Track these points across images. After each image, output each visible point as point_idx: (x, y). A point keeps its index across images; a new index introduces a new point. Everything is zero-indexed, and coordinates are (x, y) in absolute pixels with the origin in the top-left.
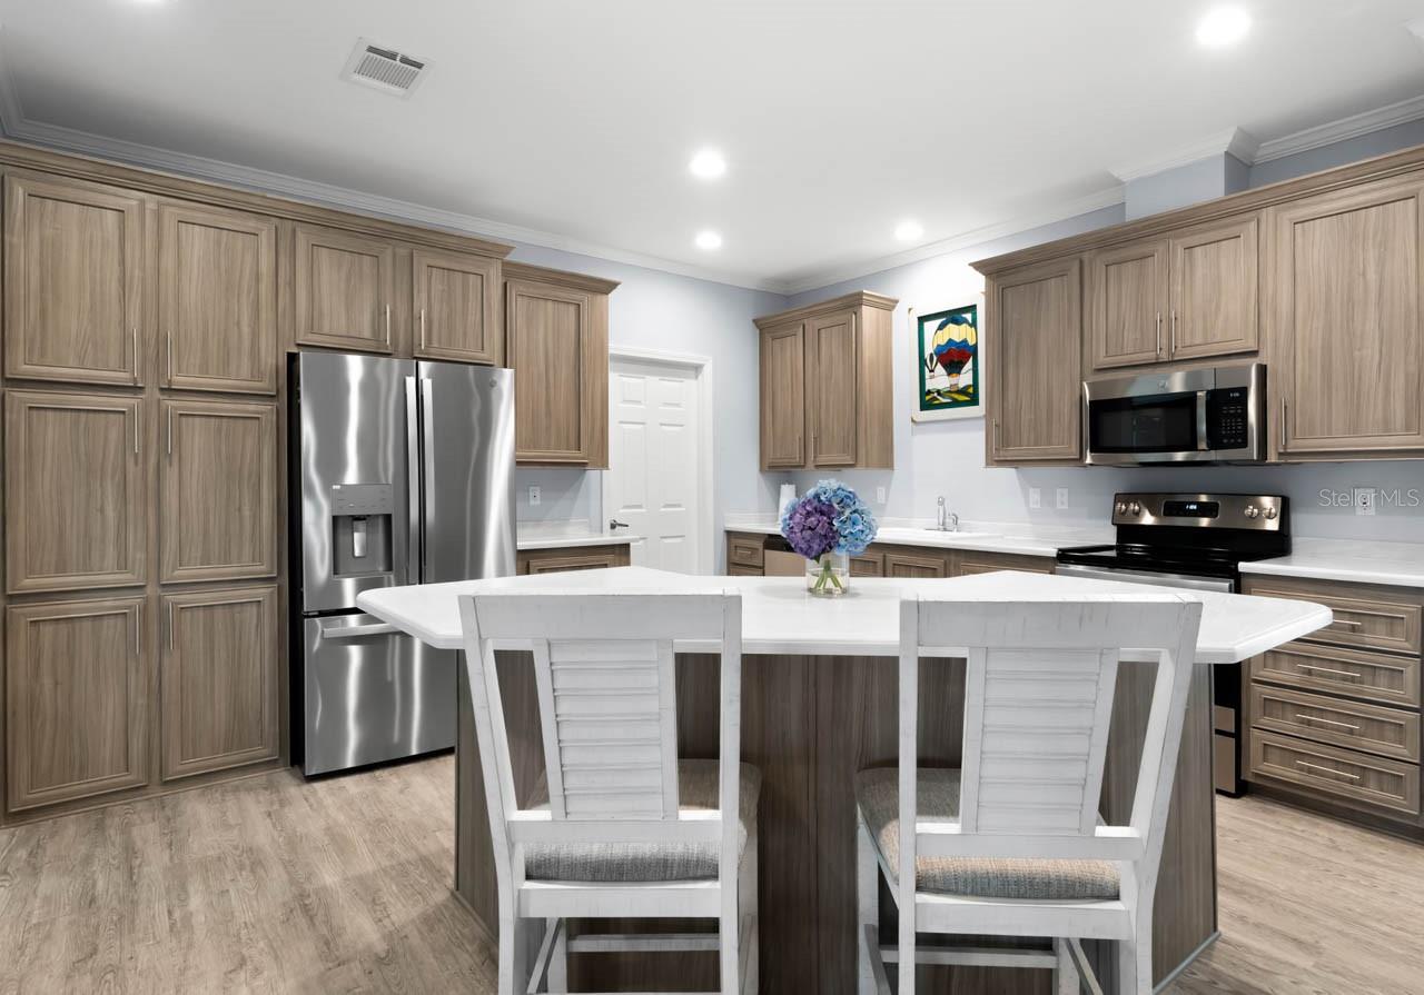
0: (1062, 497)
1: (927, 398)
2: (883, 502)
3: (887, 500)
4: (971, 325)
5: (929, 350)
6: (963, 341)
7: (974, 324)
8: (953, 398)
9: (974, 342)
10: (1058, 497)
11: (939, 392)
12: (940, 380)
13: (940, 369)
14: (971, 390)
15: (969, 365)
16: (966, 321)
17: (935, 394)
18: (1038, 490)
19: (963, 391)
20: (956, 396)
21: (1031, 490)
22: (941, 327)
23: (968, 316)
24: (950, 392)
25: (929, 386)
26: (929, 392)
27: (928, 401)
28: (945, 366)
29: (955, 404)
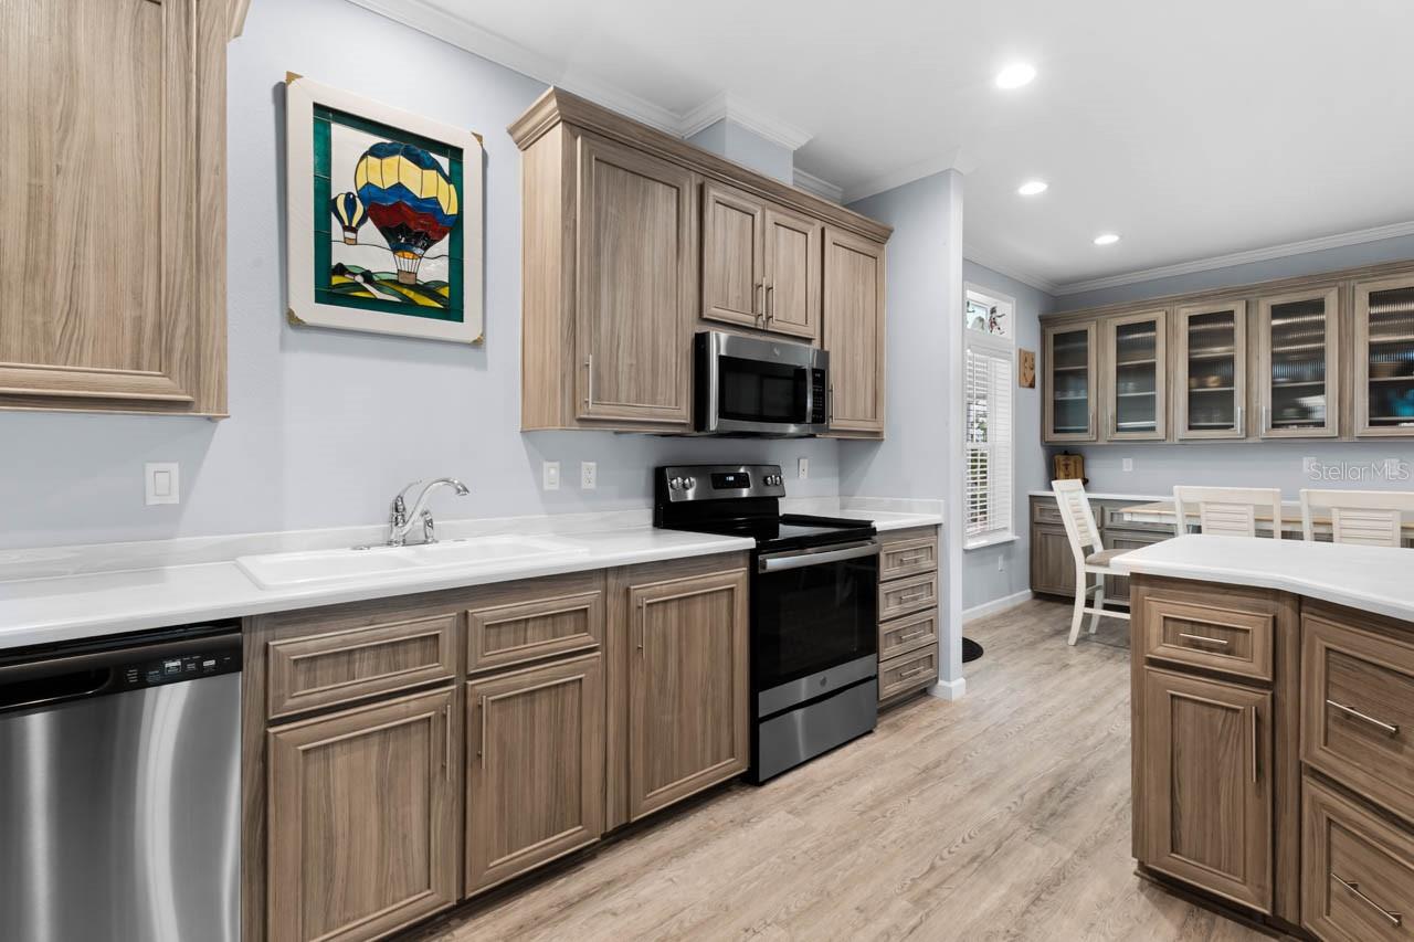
0: (589, 472)
1: (336, 280)
2: (175, 499)
3: (185, 494)
4: (449, 180)
5: (342, 185)
6: (427, 200)
7: (455, 178)
8: (404, 297)
9: (453, 211)
10: (584, 471)
11: (368, 276)
12: (368, 251)
13: (370, 231)
14: (445, 292)
15: (442, 246)
16: (436, 167)
17: (359, 279)
18: (557, 464)
19: (429, 290)
20: (411, 295)
21: (546, 465)
22: (376, 152)
23: (444, 162)
24: (396, 282)
25: (341, 254)
26: (341, 270)
27: (335, 286)
28: (386, 231)
29: (406, 307)
